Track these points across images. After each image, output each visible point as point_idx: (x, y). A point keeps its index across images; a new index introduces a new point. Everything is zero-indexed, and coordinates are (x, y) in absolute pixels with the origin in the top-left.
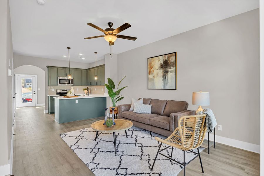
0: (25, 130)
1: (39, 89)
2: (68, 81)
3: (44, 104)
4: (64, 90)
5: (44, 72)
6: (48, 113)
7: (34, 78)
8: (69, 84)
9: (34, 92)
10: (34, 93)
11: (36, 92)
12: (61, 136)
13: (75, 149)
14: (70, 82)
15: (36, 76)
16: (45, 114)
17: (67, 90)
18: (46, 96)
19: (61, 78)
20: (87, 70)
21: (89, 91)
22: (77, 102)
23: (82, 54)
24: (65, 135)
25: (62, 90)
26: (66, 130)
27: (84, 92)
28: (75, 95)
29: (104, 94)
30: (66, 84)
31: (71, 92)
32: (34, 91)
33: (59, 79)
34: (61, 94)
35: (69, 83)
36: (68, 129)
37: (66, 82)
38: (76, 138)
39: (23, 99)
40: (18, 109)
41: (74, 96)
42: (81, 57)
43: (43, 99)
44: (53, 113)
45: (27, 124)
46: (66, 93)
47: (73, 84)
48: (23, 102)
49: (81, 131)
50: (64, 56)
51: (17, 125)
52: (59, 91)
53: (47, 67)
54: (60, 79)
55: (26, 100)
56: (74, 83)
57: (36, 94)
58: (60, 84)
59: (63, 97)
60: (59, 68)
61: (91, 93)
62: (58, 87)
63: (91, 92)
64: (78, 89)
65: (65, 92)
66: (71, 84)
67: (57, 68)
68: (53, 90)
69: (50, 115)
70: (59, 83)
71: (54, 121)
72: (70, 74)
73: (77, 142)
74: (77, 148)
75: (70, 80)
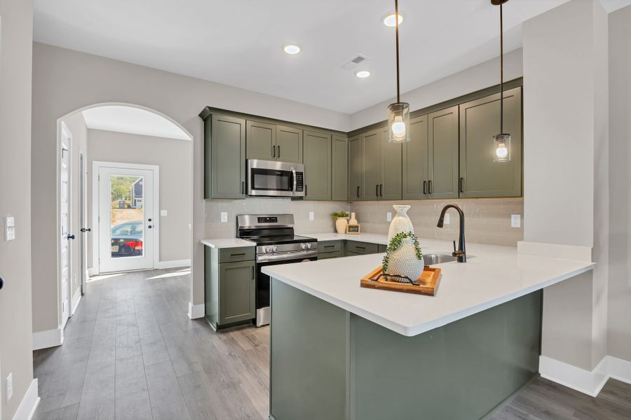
1: (164, 213)
2: (285, 179)
4: (267, 220)
7: (150, 175)
8: (288, 194)
9: (151, 223)
10: (150, 227)
11: (155, 222)
14: (295, 182)
15: (156, 168)
16: (191, 322)
18: (197, 244)
20: (351, 135)
25: (260, 220)
29: (519, 243)
32: (150, 220)
33: (253, 170)
35: (290, 188)
39: (115, 242)
47: (302, 194)
52: (248, 223)
54: (255, 171)
56: (306, 187)
57: (156, 230)
58: (254, 192)
60: (250, 122)
64: (312, 215)
66: (297, 194)
68: (224, 217)
70: (253, 188)
75: (295, 175)
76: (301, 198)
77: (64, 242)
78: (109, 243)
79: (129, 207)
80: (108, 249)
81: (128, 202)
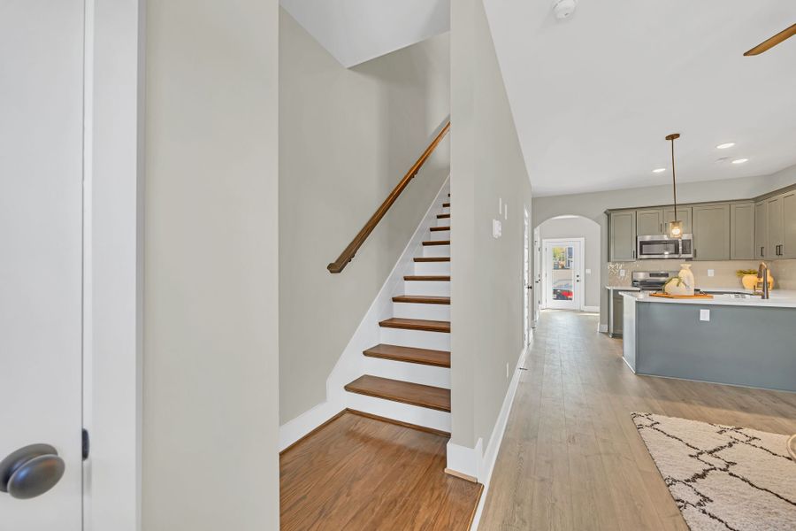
0: (546, 366)
1: (588, 271)
2: (672, 246)
3: (598, 309)
4: (657, 275)
5: (599, 227)
6: (608, 334)
7: (578, 245)
8: (676, 256)
9: (578, 279)
10: (578, 281)
11: (582, 278)
12: (638, 421)
13: (690, 508)
14: (680, 248)
15: (583, 240)
16: (599, 333)
17: (667, 275)
18: (603, 289)
19: (648, 238)
20: (756, 200)
21: (770, 279)
22: (705, 315)
23: (732, 144)
24: (649, 423)
25: (651, 275)
26: (657, 403)
27: (741, 282)
28: (696, 290)
30: (666, 257)
31: (680, 280)
32: (578, 276)
34: (646, 285)
35: (677, 251)
36: (667, 403)
37: (667, 250)
38: (697, 457)
39: (555, 292)
40: (544, 314)
41: (692, 293)
42: (726, 157)
43: (596, 295)
44: (618, 335)
45: (553, 351)
46: (663, 283)
47: (690, 256)
48: (557, 299)
49: (721, 432)
50: (656, 171)
51: (535, 347)
52: (641, 276)
53: (605, 212)
54: (642, 243)
55: (562, 295)
56: (695, 251)
57: (582, 283)
58: (644, 257)
59: (651, 295)
60: (639, 212)
61: (776, 287)
62: (638, 265)
63: (780, 282)
64: (711, 273)
65: (662, 279)
66: (683, 256)
67: (633, 212)
68: (623, 273)
69: (611, 341)
70: (641, 254)
71: (620, 361)
72: (675, 223)
73: (698, 476)
74: (699, 504)
75: (680, 243)
76: (690, 259)
77: (526, 290)
78: (552, 291)
79: (563, 268)
80: (551, 295)
81: (561, 263)
